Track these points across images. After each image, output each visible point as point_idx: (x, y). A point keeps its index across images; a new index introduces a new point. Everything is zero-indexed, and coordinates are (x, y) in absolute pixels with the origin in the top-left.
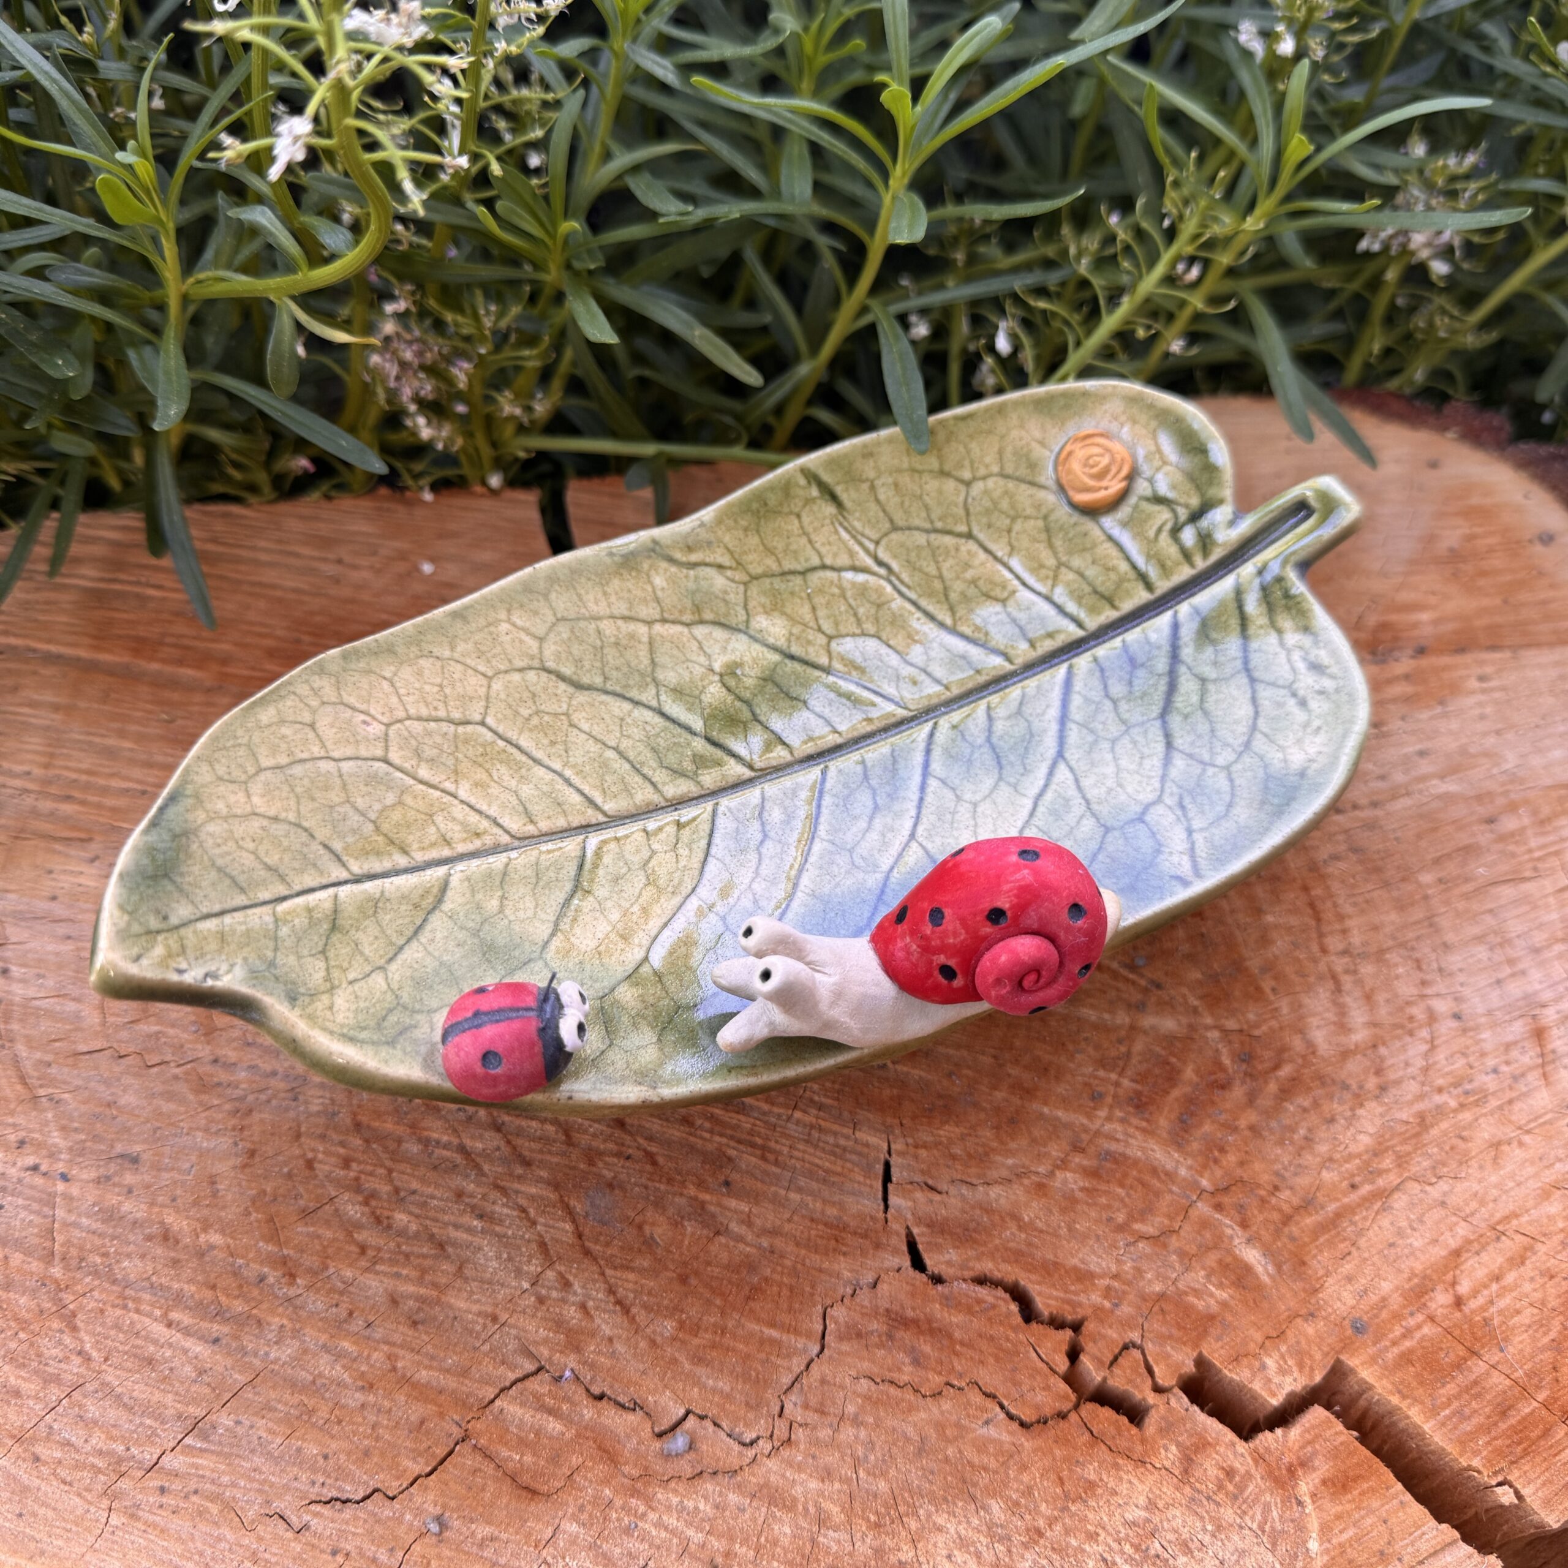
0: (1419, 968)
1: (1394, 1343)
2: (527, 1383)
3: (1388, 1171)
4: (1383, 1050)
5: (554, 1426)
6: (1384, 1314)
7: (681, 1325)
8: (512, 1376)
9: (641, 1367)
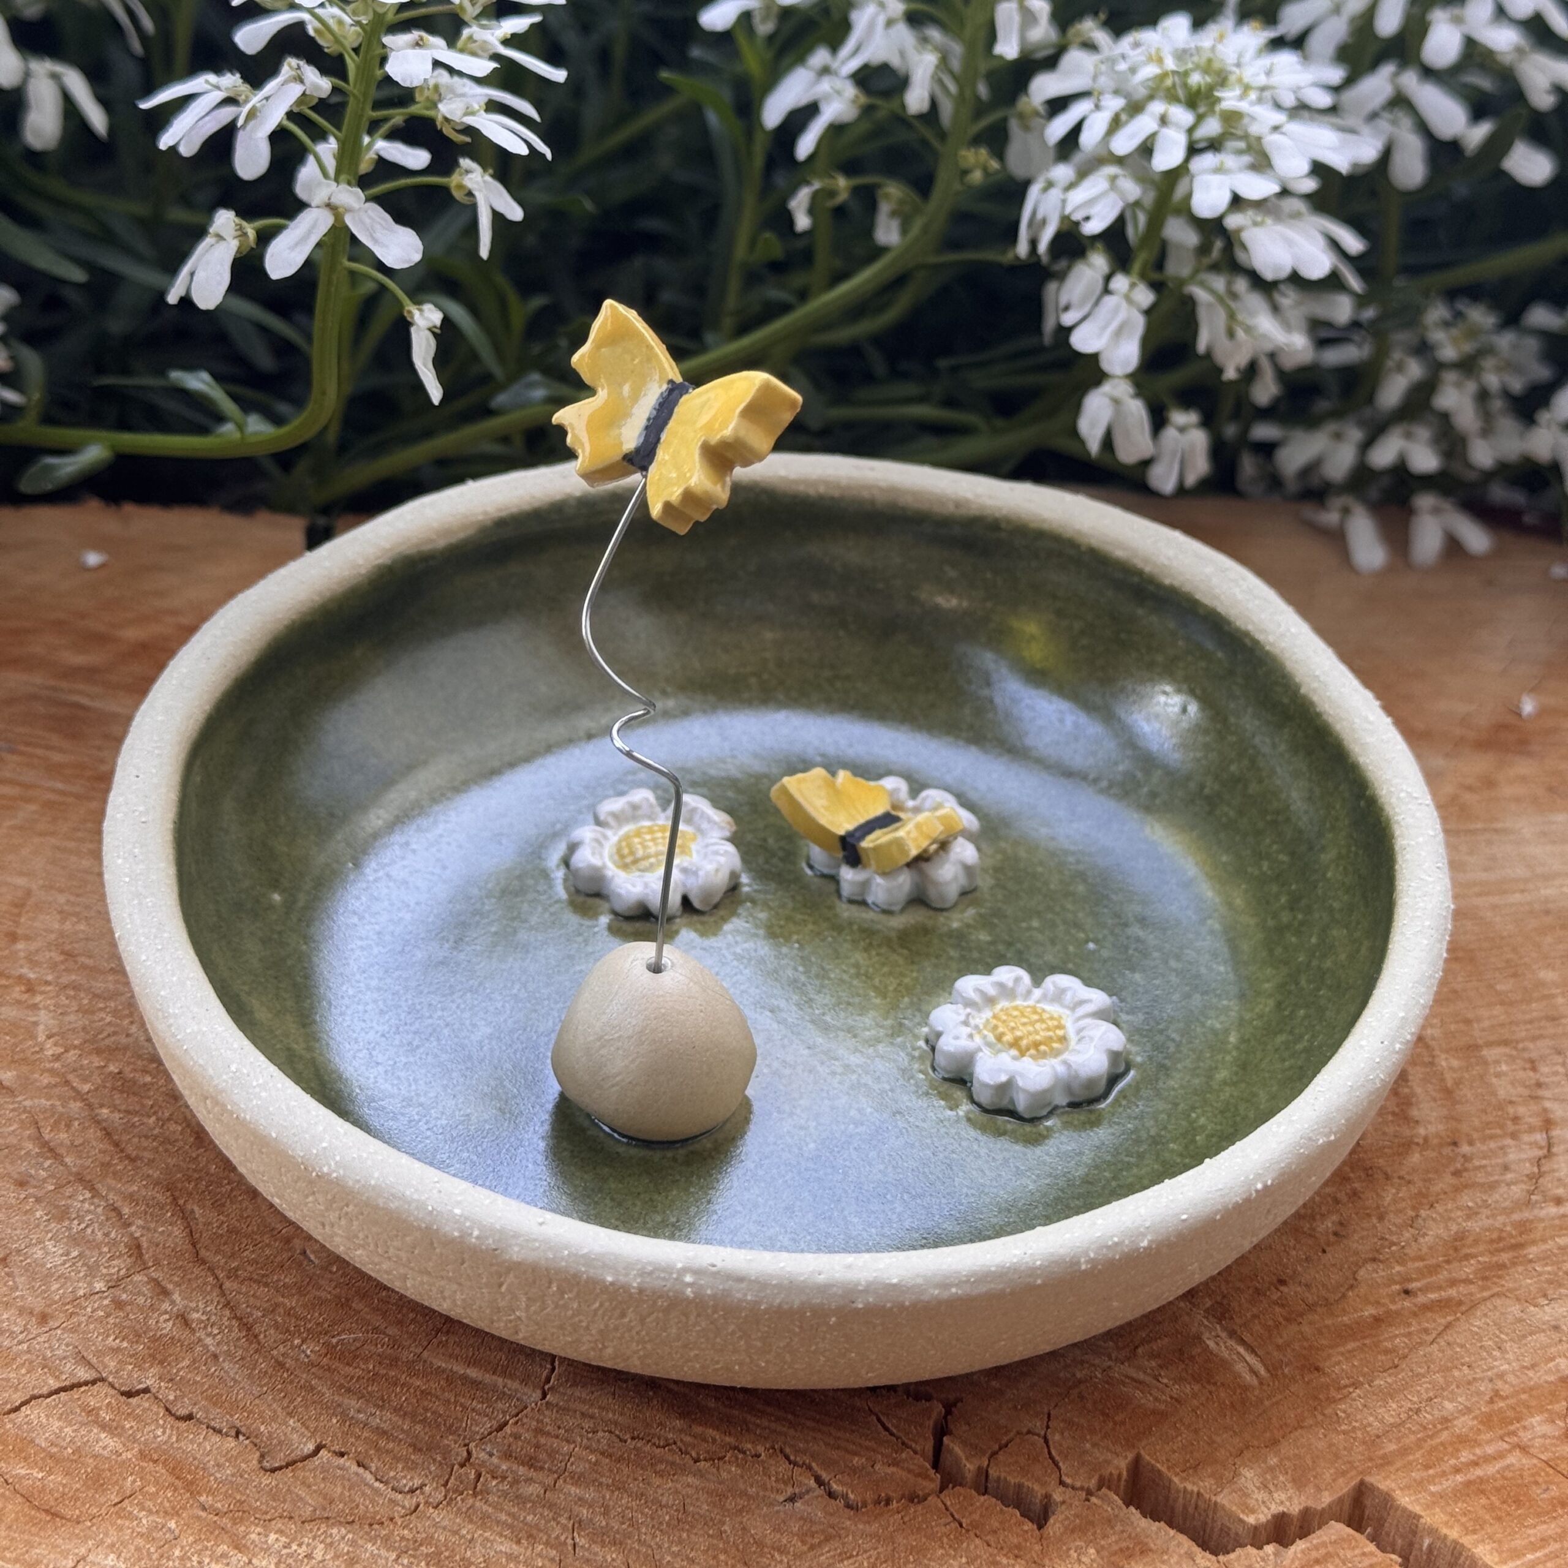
0: (1534, 1069)
1: (1457, 1470)
2: (75, 1394)
3: (1468, 1281)
4: (1465, 1149)
5: (107, 1443)
6: (1445, 1436)
7: (330, 1349)
8: (53, 1384)
9: (256, 1390)
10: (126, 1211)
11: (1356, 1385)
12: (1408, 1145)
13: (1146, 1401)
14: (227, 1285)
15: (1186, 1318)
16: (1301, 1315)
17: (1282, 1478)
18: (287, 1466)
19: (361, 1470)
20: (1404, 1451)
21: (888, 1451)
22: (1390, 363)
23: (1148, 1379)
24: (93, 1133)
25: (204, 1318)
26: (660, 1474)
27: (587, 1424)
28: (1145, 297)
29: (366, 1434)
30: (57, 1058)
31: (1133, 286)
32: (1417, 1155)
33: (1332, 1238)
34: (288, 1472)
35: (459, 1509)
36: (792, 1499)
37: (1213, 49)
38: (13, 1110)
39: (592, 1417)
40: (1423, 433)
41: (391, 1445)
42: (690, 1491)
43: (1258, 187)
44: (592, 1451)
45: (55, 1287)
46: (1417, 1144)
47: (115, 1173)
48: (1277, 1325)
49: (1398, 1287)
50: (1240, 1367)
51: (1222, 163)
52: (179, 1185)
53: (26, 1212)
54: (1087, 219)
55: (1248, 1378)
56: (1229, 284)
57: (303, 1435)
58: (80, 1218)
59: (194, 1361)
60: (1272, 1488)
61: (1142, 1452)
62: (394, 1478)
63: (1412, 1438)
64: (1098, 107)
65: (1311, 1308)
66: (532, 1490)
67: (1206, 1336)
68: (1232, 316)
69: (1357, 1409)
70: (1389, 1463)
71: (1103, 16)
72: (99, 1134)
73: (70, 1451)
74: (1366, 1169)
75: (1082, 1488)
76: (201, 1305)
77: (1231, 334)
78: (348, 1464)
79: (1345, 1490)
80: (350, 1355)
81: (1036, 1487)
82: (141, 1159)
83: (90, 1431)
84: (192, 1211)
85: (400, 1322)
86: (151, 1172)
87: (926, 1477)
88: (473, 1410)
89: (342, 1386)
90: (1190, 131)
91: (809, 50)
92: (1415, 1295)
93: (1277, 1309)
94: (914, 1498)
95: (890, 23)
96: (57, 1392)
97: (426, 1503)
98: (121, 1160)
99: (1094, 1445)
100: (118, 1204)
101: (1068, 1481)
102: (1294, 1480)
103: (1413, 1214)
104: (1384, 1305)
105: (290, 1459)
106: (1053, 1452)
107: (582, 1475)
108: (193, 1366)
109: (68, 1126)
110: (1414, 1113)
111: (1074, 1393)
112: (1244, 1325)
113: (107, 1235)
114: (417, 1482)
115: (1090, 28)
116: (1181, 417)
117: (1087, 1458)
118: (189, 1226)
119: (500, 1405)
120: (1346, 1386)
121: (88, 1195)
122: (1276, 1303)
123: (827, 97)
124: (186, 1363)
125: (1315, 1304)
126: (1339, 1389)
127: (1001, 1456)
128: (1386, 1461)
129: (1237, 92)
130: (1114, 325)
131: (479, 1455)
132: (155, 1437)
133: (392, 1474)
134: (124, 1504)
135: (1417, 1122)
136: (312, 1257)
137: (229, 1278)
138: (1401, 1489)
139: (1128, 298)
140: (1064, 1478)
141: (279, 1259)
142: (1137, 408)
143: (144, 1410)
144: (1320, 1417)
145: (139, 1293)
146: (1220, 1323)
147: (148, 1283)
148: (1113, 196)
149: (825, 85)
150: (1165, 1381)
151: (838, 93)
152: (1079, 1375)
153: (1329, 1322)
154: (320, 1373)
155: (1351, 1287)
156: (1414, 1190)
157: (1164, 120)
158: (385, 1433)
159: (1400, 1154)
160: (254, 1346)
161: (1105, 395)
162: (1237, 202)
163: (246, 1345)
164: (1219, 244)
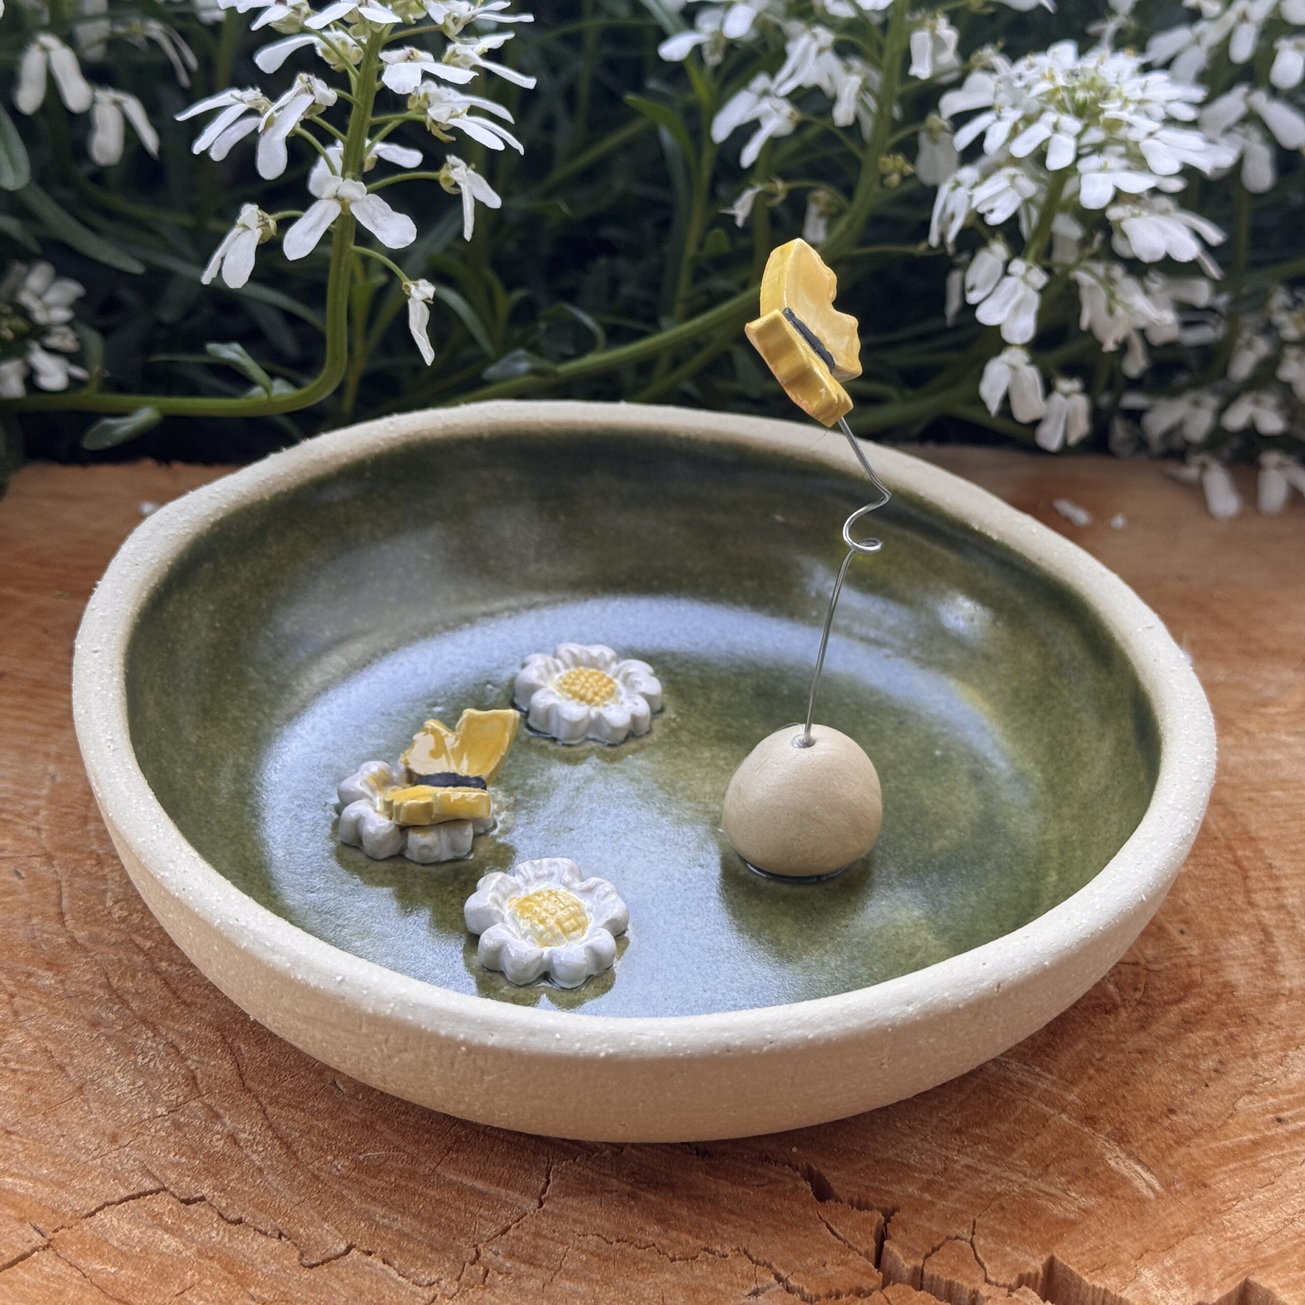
8: (123, 1192)
10: (183, 1048)
11: (1238, 1199)
12: (1274, 997)
13: (1057, 1211)
14: (270, 1110)
15: (1090, 1141)
16: (1189, 1139)
17: (1177, 1278)
18: (323, 1263)
19: (386, 1267)
20: (1283, 1255)
21: (836, 1253)
22: (1241, 342)
23: (1059, 1193)
24: (154, 983)
25: (251, 1137)
26: (641, 1271)
27: (578, 1229)
28: (1039, 278)
29: (390, 1236)
30: (123, 920)
31: (1029, 269)
32: (1284, 1005)
33: (1213, 1075)
34: (324, 1268)
35: (471, 1300)
36: (756, 1293)
37: (1096, 69)
38: (86, 963)
39: (582, 1222)
40: (1270, 400)
41: (411, 1246)
42: (668, 1286)
43: (1137, 183)
44: (583, 1252)
45: (123, 1111)
46: (1284, 995)
47: (173, 1016)
48: (1169, 1147)
49: (1271, 1116)
50: (1138, 1183)
51: (1106, 163)
52: (228, 1026)
53: (98, 1049)
54: (991, 211)
55: (1146, 1192)
56: (1108, 270)
57: (336, 1237)
58: (144, 1054)
59: (243, 1174)
60: (1168, 1285)
61: (1056, 1255)
62: (414, 1273)
63: (1289, 1243)
64: (999, 118)
65: (1198, 1133)
66: (532, 1284)
67: (1108, 1155)
68: (1111, 296)
69: (1240, 1219)
70: (1270, 1265)
71: (1000, 44)
72: (159, 983)
73: (138, 1249)
74: (1241, 1016)
75: (1004, 1286)
76: (248, 1127)
77: (1111, 311)
78: (375, 1261)
79: (1233, 1287)
80: (375, 1170)
81: (965, 1284)
82: (195, 1004)
83: (155, 1233)
84: (239, 1049)
85: (417, 1142)
86: (203, 1015)
87: (871, 1275)
88: (481, 1216)
89: (368, 1195)
90: (1079, 136)
91: (752, 76)
92: (1286, 1122)
93: (1168, 1134)
94: (860, 1293)
95: (820, 51)
96: (127, 1199)
97: (443, 1295)
98: (178, 1005)
99: (1015, 1249)
100: (177, 1042)
101: (993, 1279)
102: (1188, 1279)
103: (1282, 1054)
104: (1260, 1131)
105: (325, 1257)
106: (979, 1255)
107: (575, 1271)
108: (241, 1179)
109: (133, 977)
110: (1280, 969)
111: (996, 1204)
112: (1141, 1147)
113: (167, 1068)
114: (434, 1277)
115: (990, 54)
116: (1065, 385)
117: (1008, 1259)
118: (236, 1060)
119: (503, 1212)
120: (1230, 1200)
121: (150, 1034)
122: (1167, 1129)
123: (768, 115)
124: (236, 1175)
125: (1201, 1130)
126: (1224, 1202)
127: (934, 1258)
128: (1266, 1264)
129: (1118, 103)
130: (1014, 301)
131: (487, 1255)
132: (211, 1238)
133: (413, 1270)
134: (184, 1295)
135: (1283, 976)
136: (341, 1087)
137: (270, 1104)
138: (1282, 1287)
139: (1024, 279)
140: (989, 1276)
141: (313, 1088)
142: (1031, 375)
143: (201, 1215)
144: (1209, 1226)
145: (196, 1117)
146: (1119, 1145)
147: (203, 1108)
148: (1012, 192)
149: (766, 105)
150: (1073, 1194)
151: (777, 110)
152: (998, 1189)
153: (1213, 1145)
154: (350, 1184)
155: (1231, 1115)
156: (1282, 1033)
157: (1056, 128)
158: (406, 1235)
159: (1269, 1003)
160: (294, 1161)
161: (1004, 362)
162: (1119, 197)
163: (286, 1160)
164: (1099, 237)
